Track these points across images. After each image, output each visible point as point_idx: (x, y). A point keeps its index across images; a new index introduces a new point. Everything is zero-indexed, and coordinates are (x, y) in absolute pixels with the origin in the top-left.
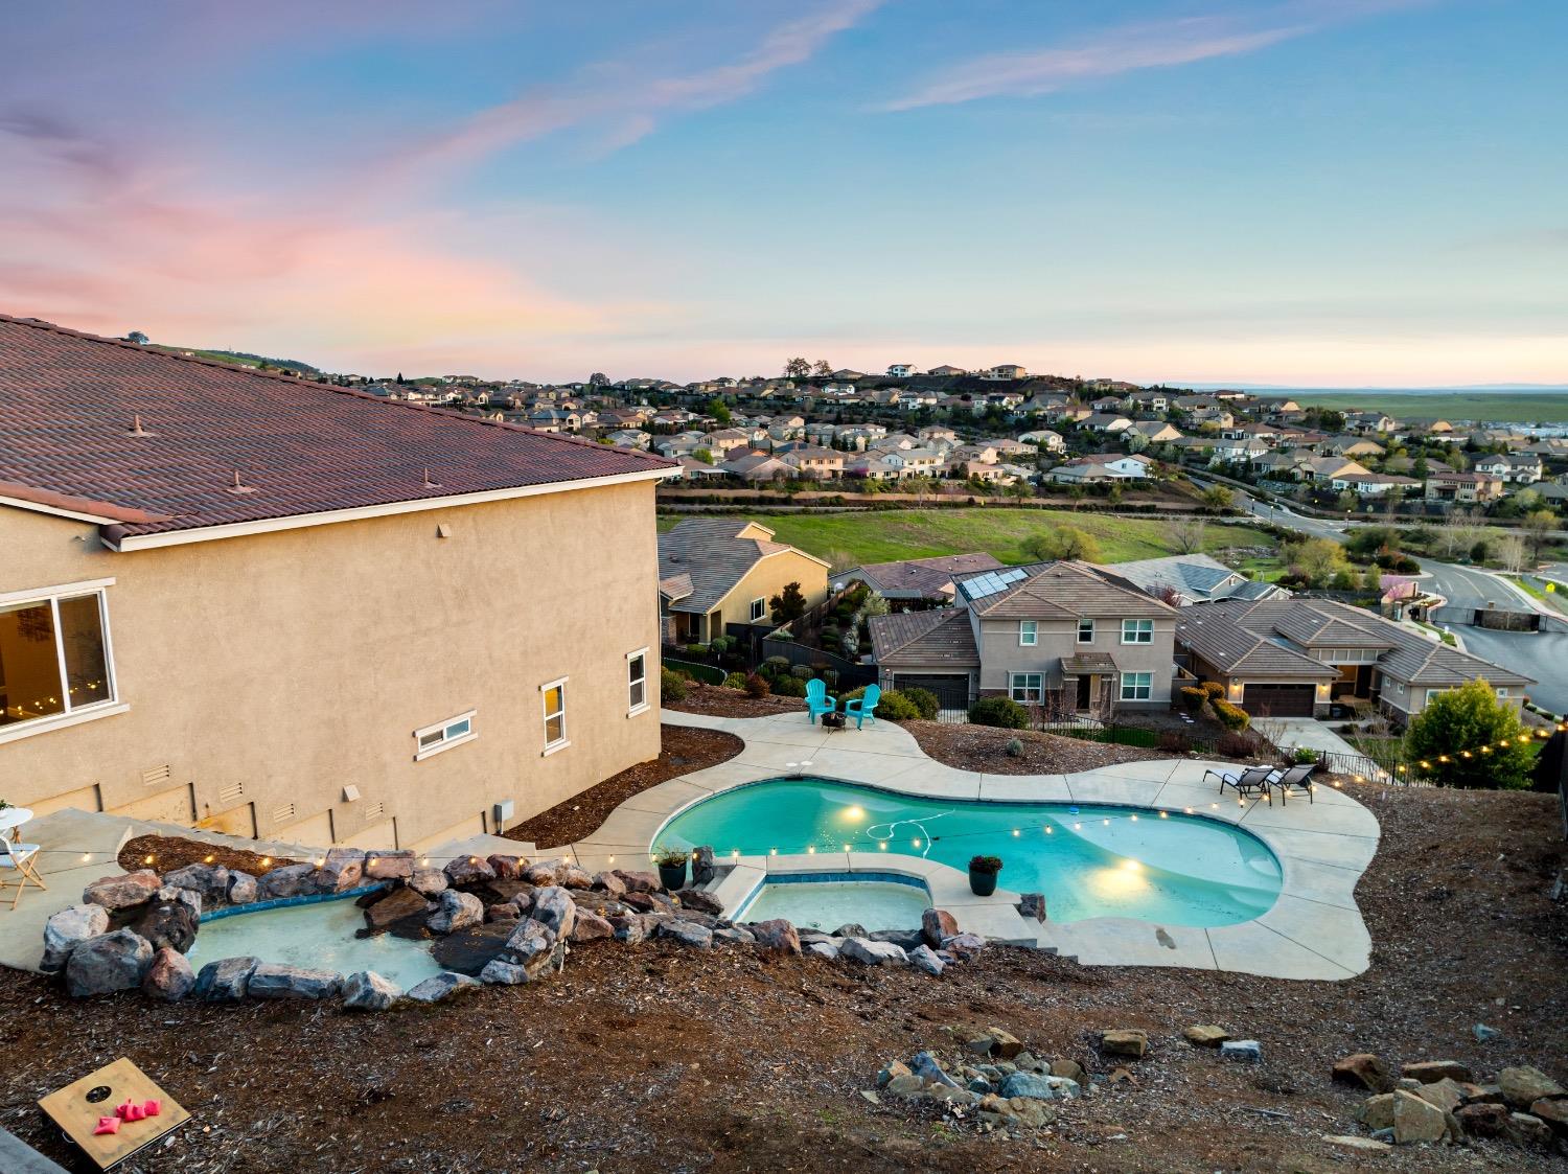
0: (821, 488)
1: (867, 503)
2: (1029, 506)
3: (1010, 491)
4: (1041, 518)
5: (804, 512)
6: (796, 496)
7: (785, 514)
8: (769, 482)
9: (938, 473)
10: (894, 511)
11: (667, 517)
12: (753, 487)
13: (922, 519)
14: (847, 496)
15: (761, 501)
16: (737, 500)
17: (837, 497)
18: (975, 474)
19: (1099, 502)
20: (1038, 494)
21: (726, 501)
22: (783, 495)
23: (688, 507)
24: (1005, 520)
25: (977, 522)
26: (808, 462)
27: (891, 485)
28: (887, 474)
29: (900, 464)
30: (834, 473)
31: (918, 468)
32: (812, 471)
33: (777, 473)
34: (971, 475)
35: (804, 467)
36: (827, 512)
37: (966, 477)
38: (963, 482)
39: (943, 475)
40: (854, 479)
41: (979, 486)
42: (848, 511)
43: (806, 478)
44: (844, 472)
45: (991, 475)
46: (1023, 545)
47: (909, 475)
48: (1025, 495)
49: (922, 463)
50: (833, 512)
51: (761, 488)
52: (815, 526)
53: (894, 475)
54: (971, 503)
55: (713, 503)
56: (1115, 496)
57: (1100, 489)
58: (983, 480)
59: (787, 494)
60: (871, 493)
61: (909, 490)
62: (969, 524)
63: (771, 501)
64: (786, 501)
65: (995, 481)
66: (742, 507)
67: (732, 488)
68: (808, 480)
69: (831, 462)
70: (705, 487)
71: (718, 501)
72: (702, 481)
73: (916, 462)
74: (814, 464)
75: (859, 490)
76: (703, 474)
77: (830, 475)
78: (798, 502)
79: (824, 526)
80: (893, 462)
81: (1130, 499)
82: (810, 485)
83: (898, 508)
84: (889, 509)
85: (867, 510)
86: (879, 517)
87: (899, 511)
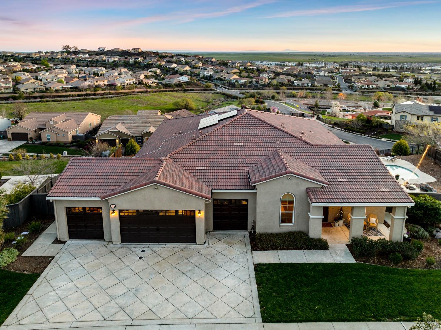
0: (103, 90)
1: (118, 93)
2: (162, 91)
3: (156, 87)
4: (169, 94)
5: (103, 98)
6: (97, 93)
7: (98, 99)
8: (87, 89)
9: (135, 83)
10: (130, 96)
11: (60, 103)
12: (83, 91)
13: (139, 98)
14: (112, 91)
15: (86, 95)
16: (79, 95)
17: (109, 92)
18: (145, 83)
19: (179, 89)
20: (163, 88)
21: (75, 96)
22: (93, 93)
23: (66, 98)
24: (161, 96)
25: (154, 97)
26: (97, 82)
27: (124, 88)
28: (121, 84)
29: (123, 81)
30: (105, 84)
31: (129, 82)
32: (99, 85)
33: (89, 86)
34: (144, 83)
35: (97, 84)
36: (110, 97)
37: (143, 84)
38: (143, 85)
39: (136, 83)
40: (112, 86)
41: (147, 86)
42: (116, 96)
43: (97, 87)
44: (108, 84)
45: (149, 83)
46: (173, 104)
47: (127, 84)
48: (161, 88)
49: (130, 80)
50: (112, 97)
51: (86, 91)
52: (110, 102)
53: (123, 84)
54: (147, 92)
55: (71, 97)
56: (184, 87)
57: (179, 85)
58: (148, 84)
59: (94, 92)
60: (119, 90)
61: (129, 89)
63: (90, 95)
64: (94, 95)
65: (151, 84)
66: (83, 97)
67: (76, 91)
68: (99, 87)
69: (104, 81)
70: (67, 92)
71: (72, 96)
72: (65, 90)
73: (128, 80)
74: (98, 83)
75: (115, 89)
76: (64, 87)
77: (104, 85)
78: (98, 94)
79: (112, 102)
80: (121, 80)
81: (187, 88)
82: (100, 89)
83: (130, 95)
84: (128, 95)
85: (122, 96)
86: (126, 98)
87: (131, 96)
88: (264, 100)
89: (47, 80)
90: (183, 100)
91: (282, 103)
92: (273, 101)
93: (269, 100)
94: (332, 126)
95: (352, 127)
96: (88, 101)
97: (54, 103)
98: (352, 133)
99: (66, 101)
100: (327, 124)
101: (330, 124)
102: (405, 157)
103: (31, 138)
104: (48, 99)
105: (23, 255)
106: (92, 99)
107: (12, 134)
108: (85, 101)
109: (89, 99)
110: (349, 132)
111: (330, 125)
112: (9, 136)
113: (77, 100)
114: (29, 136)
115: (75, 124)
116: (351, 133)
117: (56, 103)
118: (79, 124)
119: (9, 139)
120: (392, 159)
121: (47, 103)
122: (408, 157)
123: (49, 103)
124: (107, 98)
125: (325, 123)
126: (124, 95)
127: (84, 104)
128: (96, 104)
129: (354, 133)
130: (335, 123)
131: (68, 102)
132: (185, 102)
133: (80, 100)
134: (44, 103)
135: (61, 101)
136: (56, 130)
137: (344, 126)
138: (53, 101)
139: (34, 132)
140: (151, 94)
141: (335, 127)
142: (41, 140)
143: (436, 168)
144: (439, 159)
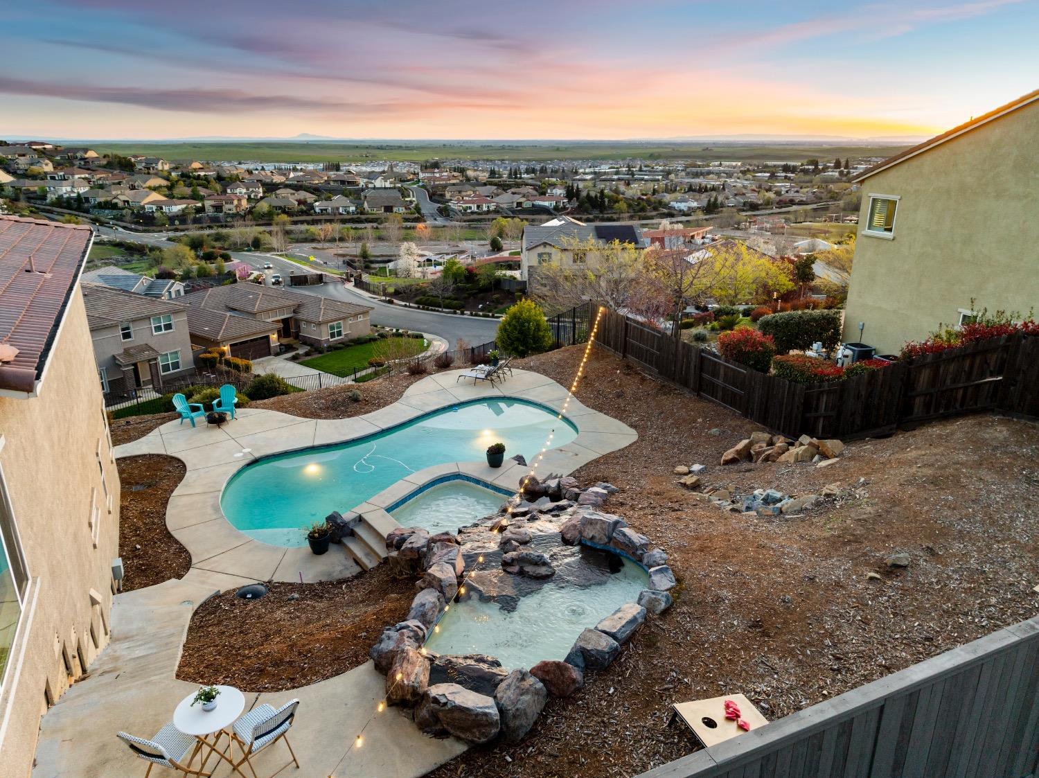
88: (230, 253)
91: (278, 256)
92: (258, 254)
93: (247, 251)
94: (388, 298)
95: (432, 296)
98: (434, 310)
100: (378, 294)
101: (385, 295)
102: (533, 360)
110: (428, 309)
111: (383, 298)
116: (432, 310)
120: (489, 374)
122: (543, 357)
125: (374, 293)
129: (438, 311)
130: (395, 290)
137: (416, 296)
141: (395, 301)
143: (631, 386)
144: (639, 354)
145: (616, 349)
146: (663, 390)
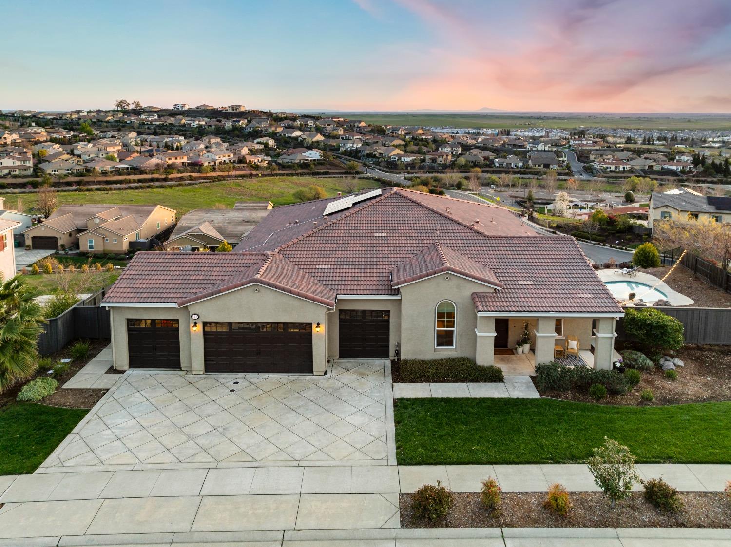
0: (179, 172)
1: (205, 178)
2: (276, 175)
3: (267, 168)
4: (288, 180)
5: (180, 185)
6: (170, 176)
8: (154, 170)
9: (232, 161)
10: (223, 182)
11: (110, 192)
12: (146, 174)
13: (238, 185)
14: (194, 175)
15: (152, 180)
16: (140, 181)
17: (190, 176)
18: (250, 161)
19: (305, 171)
20: (279, 169)
21: (134, 181)
22: (163, 177)
23: (119, 186)
24: (274, 183)
25: (264, 184)
26: (170, 159)
27: (213, 169)
28: (210, 163)
29: (214, 157)
30: (183, 163)
31: (222, 159)
32: (173, 164)
33: (158, 165)
34: (247, 161)
35: (170, 162)
36: (190, 184)
37: (246, 163)
38: (245, 165)
39: (234, 162)
40: (195, 166)
41: (252, 166)
42: (200, 183)
43: (171, 167)
44: (188, 163)
45: (256, 161)
46: (294, 195)
47: (220, 163)
48: (274, 170)
49: (224, 157)
50: (194, 184)
51: (152, 174)
52: (190, 191)
53: (213, 163)
54: (251, 175)
55: (127, 183)
56: (312, 168)
57: (305, 165)
58: (253, 163)
59: (165, 176)
60: (206, 173)
61: (222, 170)
62: (260, 186)
63: (158, 180)
64: (165, 180)
65: (259, 164)
66: (147, 184)
67: (135, 174)
68: (173, 168)
69: (182, 158)
70: (120, 174)
71: (130, 181)
72: (118, 172)
73: (222, 156)
74: (173, 160)
75: (199, 171)
76: (116, 167)
77: (181, 165)
78: (171, 180)
79: (194, 192)
80: (210, 156)
81: (318, 169)
82: (175, 171)
83: (224, 180)
84: (220, 180)
85: (210, 182)
86: (218, 185)
87: (225, 182)
88: (444, 190)
89: (89, 156)
90: (311, 189)
91: (473, 194)
93: (451, 189)
94: (552, 230)
95: (584, 232)
96: (154, 190)
97: (100, 193)
98: (585, 241)
99: (119, 189)
100: (545, 227)
101: (550, 227)
102: (650, 270)
103: (63, 246)
104: (89, 187)
105: (64, 387)
106: (162, 187)
107: (33, 238)
108: (149, 190)
109: (157, 187)
110: (580, 240)
111: (549, 230)
112: (29, 242)
113: (137, 188)
114: (60, 242)
115: (133, 224)
116: (583, 241)
117: (102, 192)
118: (140, 224)
119: (28, 246)
120: (629, 272)
121: (88, 193)
122: (655, 269)
123: (91, 193)
124: (186, 185)
125: (542, 225)
126: (213, 181)
127: (148, 194)
128: (167, 195)
129: (587, 242)
130: (557, 225)
131: (122, 191)
132: (314, 193)
133: (142, 187)
134: (82, 193)
135: (111, 189)
136: (103, 232)
137: (571, 230)
138: (98, 189)
139: (68, 235)
140: (259, 179)
141: (557, 232)
142: (78, 248)
143: (696, 284)
144: (702, 272)
145: (692, 270)
146: (711, 288)
